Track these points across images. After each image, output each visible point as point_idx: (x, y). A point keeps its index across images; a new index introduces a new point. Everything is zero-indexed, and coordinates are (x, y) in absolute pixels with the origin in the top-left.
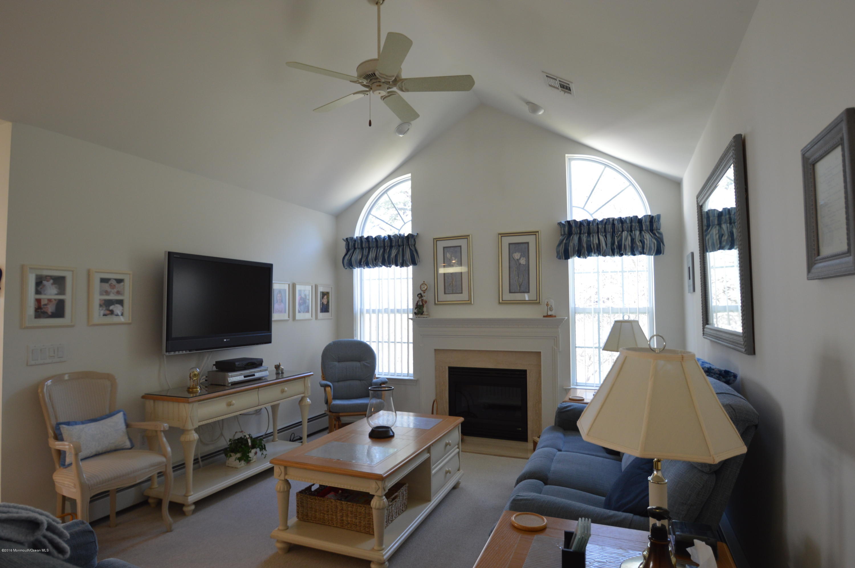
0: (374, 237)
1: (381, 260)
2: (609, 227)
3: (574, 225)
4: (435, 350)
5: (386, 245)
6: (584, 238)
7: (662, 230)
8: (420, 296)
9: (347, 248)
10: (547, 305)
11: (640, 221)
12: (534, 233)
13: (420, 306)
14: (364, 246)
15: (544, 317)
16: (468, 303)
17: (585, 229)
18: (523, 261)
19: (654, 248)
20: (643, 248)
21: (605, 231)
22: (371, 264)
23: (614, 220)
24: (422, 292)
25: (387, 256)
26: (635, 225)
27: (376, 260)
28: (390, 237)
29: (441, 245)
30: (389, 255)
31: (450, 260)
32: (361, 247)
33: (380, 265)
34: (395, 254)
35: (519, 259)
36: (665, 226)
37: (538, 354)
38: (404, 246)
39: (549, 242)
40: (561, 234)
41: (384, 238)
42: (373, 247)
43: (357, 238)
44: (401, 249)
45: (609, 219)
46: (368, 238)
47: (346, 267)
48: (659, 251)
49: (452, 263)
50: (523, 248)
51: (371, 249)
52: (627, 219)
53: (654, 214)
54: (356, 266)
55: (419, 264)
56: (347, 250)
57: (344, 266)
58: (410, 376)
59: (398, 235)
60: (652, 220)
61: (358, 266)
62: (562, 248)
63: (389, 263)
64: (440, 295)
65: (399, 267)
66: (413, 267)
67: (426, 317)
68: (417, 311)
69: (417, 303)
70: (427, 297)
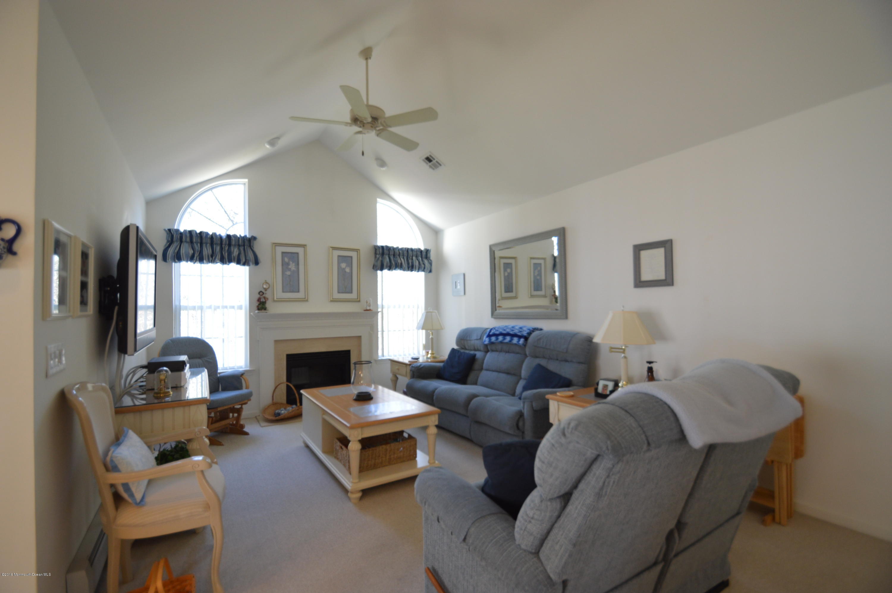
0: (198, 232)
1: (219, 256)
2: (405, 253)
3: (385, 248)
4: (276, 341)
5: (224, 243)
6: (392, 257)
7: (431, 258)
8: (261, 293)
9: (170, 239)
10: (367, 302)
11: (421, 251)
12: (357, 250)
13: (263, 302)
14: (194, 240)
15: (364, 310)
16: (305, 300)
17: (392, 253)
18: (348, 270)
19: (428, 269)
20: (424, 268)
21: (403, 255)
22: (206, 260)
23: (408, 249)
24: (263, 291)
25: (226, 254)
26: (419, 253)
27: (212, 256)
28: (229, 236)
29: (280, 250)
30: (230, 253)
31: (288, 264)
32: (191, 242)
33: (217, 263)
34: (237, 253)
35: (345, 268)
36: (432, 256)
37: (359, 338)
38: (246, 247)
39: (367, 258)
40: (376, 254)
41: (221, 237)
42: (206, 243)
43: (185, 231)
44: (242, 249)
45: (406, 248)
46: (201, 233)
47: (169, 260)
48: (430, 271)
49: (290, 267)
50: (348, 260)
51: (204, 245)
52: (415, 249)
53: (428, 248)
54: (184, 260)
55: (260, 265)
56: (171, 242)
57: (165, 259)
58: (244, 367)
59: (239, 236)
60: (427, 251)
61: (187, 261)
62: (379, 263)
63: (230, 261)
64: (278, 293)
65: (238, 266)
66: (253, 266)
67: (266, 313)
68: (258, 307)
69: (259, 300)
70: (268, 295)
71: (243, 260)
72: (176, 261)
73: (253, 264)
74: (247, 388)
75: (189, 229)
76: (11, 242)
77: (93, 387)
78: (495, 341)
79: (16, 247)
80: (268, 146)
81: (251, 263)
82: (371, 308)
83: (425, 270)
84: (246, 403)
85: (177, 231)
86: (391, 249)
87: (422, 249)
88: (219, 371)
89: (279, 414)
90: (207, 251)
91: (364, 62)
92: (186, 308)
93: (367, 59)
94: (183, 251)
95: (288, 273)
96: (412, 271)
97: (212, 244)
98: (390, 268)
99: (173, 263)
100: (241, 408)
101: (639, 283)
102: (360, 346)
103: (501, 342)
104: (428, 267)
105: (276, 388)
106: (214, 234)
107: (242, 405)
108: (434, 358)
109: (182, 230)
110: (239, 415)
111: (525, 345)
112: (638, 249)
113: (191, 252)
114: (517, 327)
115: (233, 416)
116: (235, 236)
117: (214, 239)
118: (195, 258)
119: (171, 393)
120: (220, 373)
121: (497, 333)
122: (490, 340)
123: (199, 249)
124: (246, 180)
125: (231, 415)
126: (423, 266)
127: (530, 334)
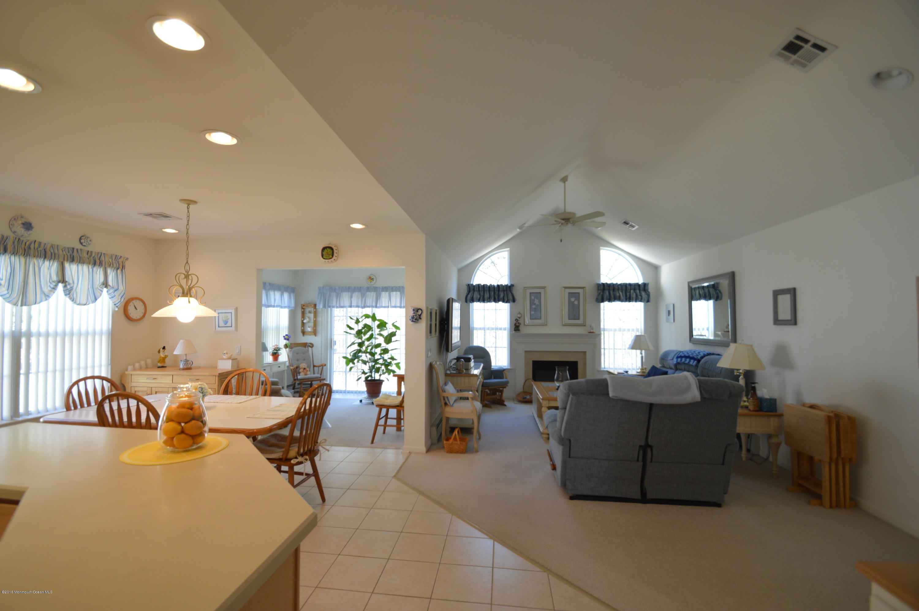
0: (482, 284)
1: (493, 298)
2: (624, 287)
3: (606, 285)
4: (526, 352)
5: (496, 289)
6: (612, 292)
7: (649, 290)
8: (517, 320)
9: (469, 290)
10: (591, 326)
11: (638, 285)
12: (583, 288)
13: (517, 326)
14: (480, 289)
15: (589, 333)
16: (545, 325)
17: (611, 288)
18: (576, 303)
19: (646, 300)
20: (641, 299)
21: (622, 289)
22: (486, 301)
23: (626, 284)
24: (518, 319)
25: (497, 297)
26: (637, 287)
27: (489, 298)
28: (498, 286)
29: (528, 291)
30: (499, 296)
31: (534, 300)
32: (479, 291)
33: (492, 302)
34: (503, 296)
35: (575, 300)
36: (651, 289)
37: (585, 353)
38: (508, 291)
39: (591, 293)
40: (598, 290)
41: (494, 286)
42: (487, 291)
43: (476, 285)
44: (505, 293)
45: (624, 284)
46: (484, 285)
47: (468, 302)
48: (648, 301)
49: (535, 302)
50: (576, 296)
51: (485, 292)
52: (633, 284)
53: (646, 282)
54: (475, 302)
55: (516, 302)
56: (469, 292)
57: (466, 301)
58: (507, 366)
59: (504, 285)
60: (645, 285)
61: (477, 302)
62: (600, 297)
63: (499, 301)
64: (527, 321)
65: (504, 303)
66: (512, 303)
67: (520, 333)
68: (515, 329)
69: (515, 324)
70: (521, 321)
71: (506, 300)
72: (472, 302)
73: (512, 302)
74: (506, 378)
75: (478, 283)
76: (420, 315)
77: (439, 363)
78: (680, 362)
79: (421, 317)
80: (518, 230)
81: (511, 301)
82: (594, 331)
83: (642, 300)
84: (505, 387)
85: (472, 285)
86: (611, 285)
87: (640, 283)
88: (492, 367)
89: (526, 398)
90: (487, 295)
91: (563, 184)
92: (477, 329)
93: (564, 182)
94: (475, 297)
95: (534, 306)
96: (630, 301)
97: (489, 291)
98: (610, 300)
99: (470, 304)
100: (503, 390)
101: (777, 321)
102: (585, 359)
103: (684, 363)
104: (646, 298)
105: (526, 381)
106: (491, 285)
107: (503, 388)
108: (643, 372)
109: (474, 284)
110: (502, 394)
111: (697, 366)
112: (777, 293)
113: (479, 296)
114: (697, 352)
115: (499, 394)
116: (502, 285)
117: (491, 288)
118: (481, 300)
119: (464, 371)
120: (493, 368)
121: (683, 355)
122: (677, 360)
123: (483, 294)
124: (509, 249)
125: (498, 393)
126: (640, 297)
127: (702, 358)
